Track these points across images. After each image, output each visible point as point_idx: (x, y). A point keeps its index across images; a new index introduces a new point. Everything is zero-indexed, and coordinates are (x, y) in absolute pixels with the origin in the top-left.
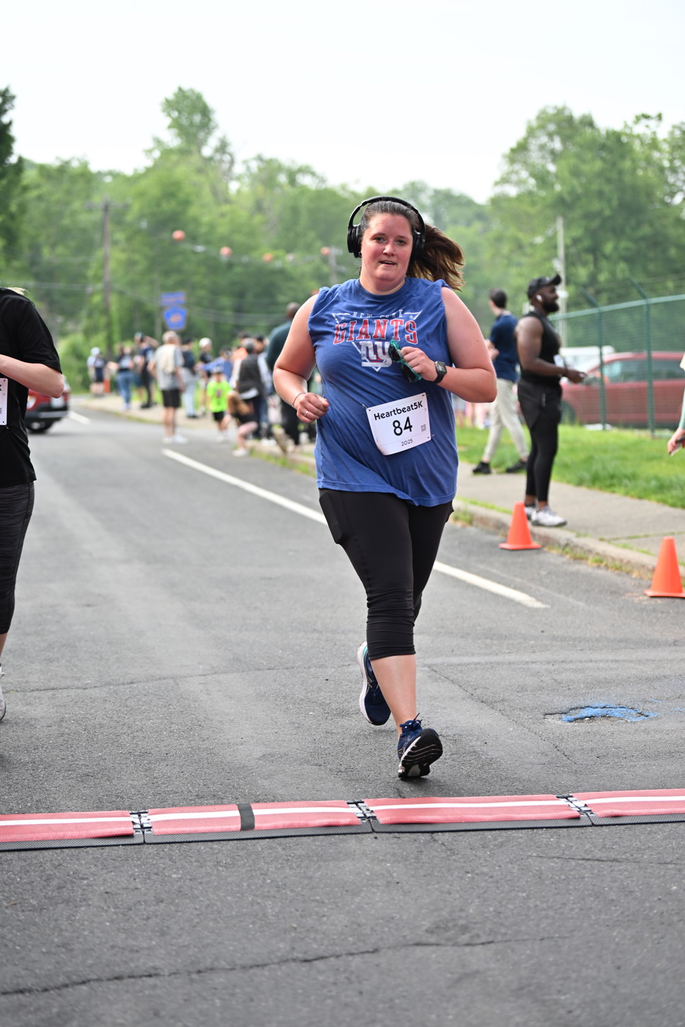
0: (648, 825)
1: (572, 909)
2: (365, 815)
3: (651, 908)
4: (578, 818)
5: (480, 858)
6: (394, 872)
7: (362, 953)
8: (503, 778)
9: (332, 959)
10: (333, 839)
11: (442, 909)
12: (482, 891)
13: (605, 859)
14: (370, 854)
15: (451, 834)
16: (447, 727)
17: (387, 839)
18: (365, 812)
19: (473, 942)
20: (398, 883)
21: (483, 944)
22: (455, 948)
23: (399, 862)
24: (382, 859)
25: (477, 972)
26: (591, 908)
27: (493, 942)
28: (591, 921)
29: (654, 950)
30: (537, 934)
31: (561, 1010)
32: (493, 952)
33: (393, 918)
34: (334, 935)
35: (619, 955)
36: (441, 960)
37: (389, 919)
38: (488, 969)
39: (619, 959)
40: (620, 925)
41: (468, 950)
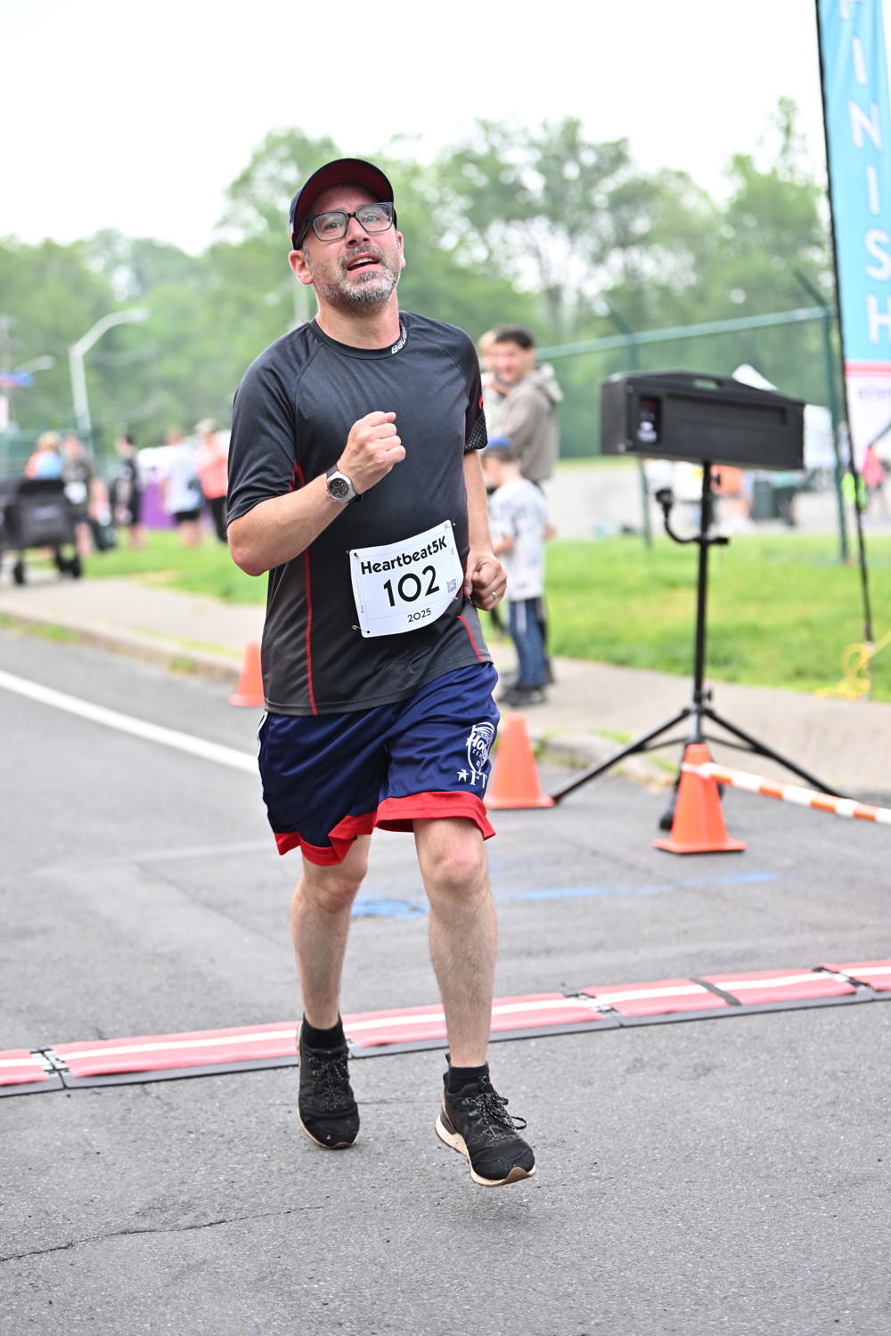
0: (425, 1053)
1: (327, 1170)
2: (54, 1067)
3: (429, 1161)
5: (206, 1112)
6: (94, 1139)
7: (52, 1250)
8: (236, 1005)
9: (12, 1261)
10: (11, 1101)
11: (157, 1183)
12: (209, 1155)
13: (370, 1101)
14: (61, 1118)
15: (169, 1083)
16: (163, 943)
17: (84, 1096)
18: (54, 1062)
19: (198, 1223)
20: (98, 1153)
21: (211, 1224)
22: (176, 1233)
23: (100, 1125)
24: (77, 1124)
25: (204, 1262)
26: (351, 1166)
27: (224, 1222)
28: (352, 1184)
29: (433, 1215)
30: (281, 1205)
31: (314, 1303)
32: (223, 1233)
33: (92, 1201)
34: (15, 1228)
35: (387, 1225)
36: (156, 1251)
37: (87, 1203)
38: (218, 1258)
39: (388, 1229)
40: (389, 1186)
41: (191, 1234)
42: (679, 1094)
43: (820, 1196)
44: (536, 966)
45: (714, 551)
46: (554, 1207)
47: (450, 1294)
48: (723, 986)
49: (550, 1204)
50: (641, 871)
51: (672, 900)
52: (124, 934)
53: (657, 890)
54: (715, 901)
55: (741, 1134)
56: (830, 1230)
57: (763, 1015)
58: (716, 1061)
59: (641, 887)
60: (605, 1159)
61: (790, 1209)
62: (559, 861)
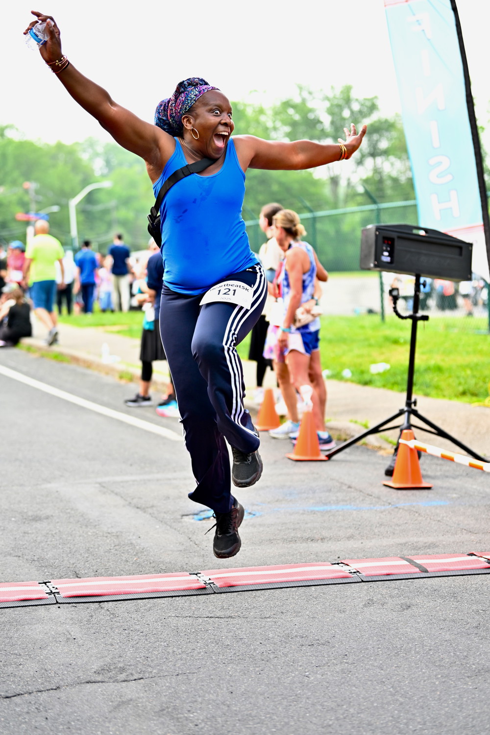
0: (254, 592)
1: (199, 653)
2: (51, 591)
3: (255, 650)
4: (204, 588)
5: (134, 619)
6: (72, 631)
7: (47, 690)
8: (151, 562)
9: (26, 695)
10: (27, 609)
11: (106, 656)
12: (135, 642)
13: (223, 616)
14: (54, 619)
15: (114, 602)
16: (112, 527)
17: (68, 608)
18: (52, 589)
19: (128, 679)
20: (75, 639)
21: (135, 680)
22: (116, 684)
23: (76, 624)
24: (63, 623)
25: (131, 700)
26: (212, 652)
27: (142, 678)
28: (213, 661)
29: (256, 679)
30: (174, 671)
31: (191, 724)
32: (142, 685)
33: (71, 664)
34: (27, 678)
35: (232, 684)
36: (105, 693)
37: (68, 665)
38: (138, 698)
39: (232, 686)
40: (233, 662)
41: (124, 685)
42: (393, 619)
43: (468, 677)
44: (316, 547)
45: (420, 323)
46: (323, 678)
47: (265, 723)
48: (418, 562)
49: (320, 676)
50: (374, 497)
51: (391, 514)
52: (91, 521)
53: (383, 508)
54: (414, 515)
55: (426, 642)
56: (473, 696)
57: (440, 578)
58: (413, 602)
59: (374, 506)
60: (351, 652)
61: (452, 684)
62: (330, 491)
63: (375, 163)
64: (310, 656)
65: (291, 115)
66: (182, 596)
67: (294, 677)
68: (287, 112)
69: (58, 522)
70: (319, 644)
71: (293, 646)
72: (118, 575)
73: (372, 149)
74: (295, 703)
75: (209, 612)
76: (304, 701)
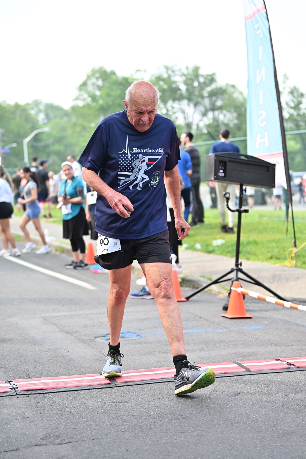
0: (141, 385)
1: (107, 425)
2: (13, 387)
3: (142, 423)
4: (110, 384)
5: (65, 404)
6: (26, 413)
7: (11, 451)
8: (76, 367)
11: (48, 428)
12: (66, 419)
13: (122, 401)
14: (15, 405)
15: (52, 394)
16: (51, 345)
17: (23, 398)
18: (13, 385)
19: (62, 443)
20: (28, 417)
21: (66, 443)
22: (54, 446)
23: (29, 408)
24: (21, 407)
25: (64, 456)
26: (115, 424)
27: (71, 442)
28: (116, 430)
29: (143, 441)
30: (91, 437)
32: (71, 446)
33: (25, 434)
35: (127, 445)
36: (47, 452)
37: (23, 434)
38: (69, 455)
39: (128, 446)
40: (128, 431)
41: (59, 446)
42: (229, 402)
43: (277, 438)
45: (243, 214)
46: (185, 440)
48: (244, 365)
49: (184, 439)
50: (216, 324)
51: (227, 334)
52: (38, 341)
53: (222, 331)
54: (241, 335)
55: (250, 416)
56: (281, 450)
57: (258, 375)
58: (242, 390)
59: (216, 330)
60: (203, 423)
61: (267, 443)
62: (188, 320)
63: (214, 114)
64: (177, 426)
65: (162, 85)
66: (96, 389)
67: (167, 440)
68: (159, 84)
69: (17, 343)
70: (182, 418)
71: (166, 420)
72: (55, 376)
73: (212, 106)
74: (168, 456)
75: (113, 398)
76: (174, 455)
